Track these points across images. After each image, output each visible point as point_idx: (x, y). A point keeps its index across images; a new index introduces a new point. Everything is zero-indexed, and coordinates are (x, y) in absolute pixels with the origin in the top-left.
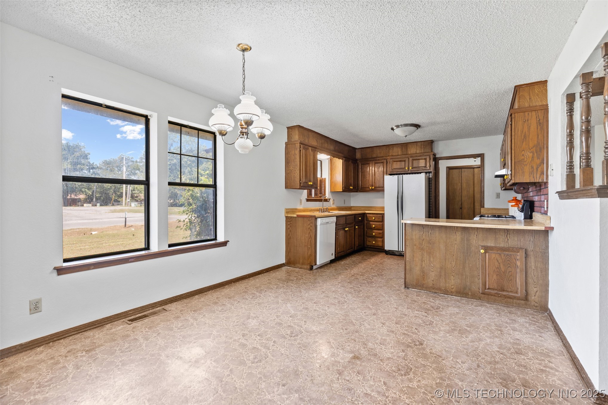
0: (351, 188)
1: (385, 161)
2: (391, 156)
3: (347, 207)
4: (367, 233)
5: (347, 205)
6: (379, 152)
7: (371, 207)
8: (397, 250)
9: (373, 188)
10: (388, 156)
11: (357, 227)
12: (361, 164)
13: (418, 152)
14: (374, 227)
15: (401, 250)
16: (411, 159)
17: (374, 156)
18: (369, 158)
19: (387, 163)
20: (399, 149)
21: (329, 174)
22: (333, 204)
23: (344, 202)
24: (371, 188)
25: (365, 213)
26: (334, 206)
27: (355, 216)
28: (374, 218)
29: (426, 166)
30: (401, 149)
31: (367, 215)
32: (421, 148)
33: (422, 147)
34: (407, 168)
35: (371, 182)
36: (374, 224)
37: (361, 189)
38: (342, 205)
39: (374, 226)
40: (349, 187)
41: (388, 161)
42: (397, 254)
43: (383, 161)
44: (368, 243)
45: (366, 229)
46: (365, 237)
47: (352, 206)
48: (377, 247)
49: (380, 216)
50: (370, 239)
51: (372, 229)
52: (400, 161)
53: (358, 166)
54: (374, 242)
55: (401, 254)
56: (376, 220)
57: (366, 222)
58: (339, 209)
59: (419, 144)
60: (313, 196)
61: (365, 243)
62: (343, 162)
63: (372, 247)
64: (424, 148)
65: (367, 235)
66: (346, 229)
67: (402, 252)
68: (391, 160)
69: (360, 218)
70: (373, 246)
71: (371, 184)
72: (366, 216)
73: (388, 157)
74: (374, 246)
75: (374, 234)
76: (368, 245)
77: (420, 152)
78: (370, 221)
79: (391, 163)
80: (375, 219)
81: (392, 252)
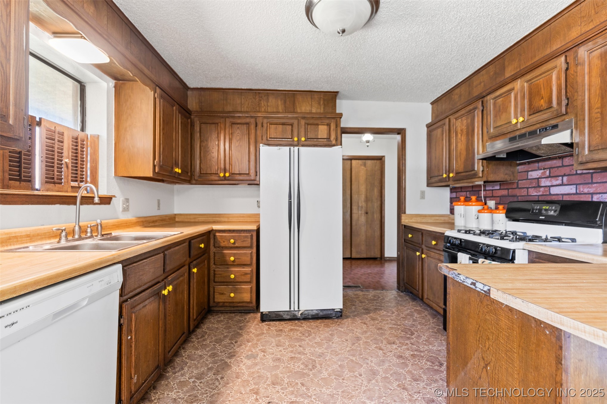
0: (177, 170)
1: (253, 121)
2: (264, 112)
3: (166, 216)
4: (215, 274)
5: (165, 211)
6: (239, 102)
7: (219, 215)
8: (288, 309)
9: (227, 175)
10: (259, 112)
11: (195, 270)
12: (201, 124)
13: (314, 111)
14: (233, 261)
15: (296, 309)
16: (303, 122)
17: (229, 108)
18: (219, 112)
19: (256, 126)
20: (280, 103)
21: (108, 125)
22: (126, 209)
23: (159, 206)
24: (222, 175)
25: (213, 230)
26: (129, 217)
27: (190, 242)
28: (232, 241)
29: (329, 138)
30: (283, 101)
31: (217, 234)
32: (319, 103)
33: (322, 102)
34: (296, 139)
35: (222, 162)
36: (234, 255)
37: (199, 176)
38: (153, 212)
39: (232, 259)
40: (172, 168)
41: (259, 121)
42: (286, 316)
43: (248, 120)
44: (219, 299)
45: (213, 266)
46: (212, 284)
47: (176, 212)
48: (239, 305)
49: (246, 237)
50: (220, 288)
51: (227, 265)
52: (283, 124)
53: (192, 125)
54: (232, 295)
55: (295, 315)
56: (237, 245)
57: (212, 249)
58: (142, 222)
59: (316, 96)
60: (37, 186)
61: (211, 296)
62: (155, 99)
63: (227, 304)
64: (324, 105)
65: (216, 280)
66: (165, 292)
67: (296, 313)
68: (265, 121)
69: (202, 246)
70: (230, 303)
71: (222, 166)
72: (215, 236)
73: (259, 115)
74: (233, 302)
75: (232, 276)
76: (219, 303)
77: (319, 111)
78: (222, 247)
79: (265, 125)
80: (234, 243)
81: (277, 315)
